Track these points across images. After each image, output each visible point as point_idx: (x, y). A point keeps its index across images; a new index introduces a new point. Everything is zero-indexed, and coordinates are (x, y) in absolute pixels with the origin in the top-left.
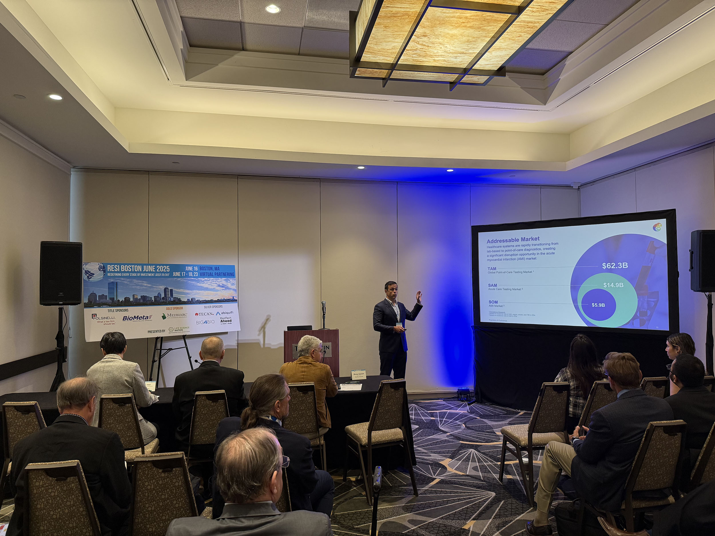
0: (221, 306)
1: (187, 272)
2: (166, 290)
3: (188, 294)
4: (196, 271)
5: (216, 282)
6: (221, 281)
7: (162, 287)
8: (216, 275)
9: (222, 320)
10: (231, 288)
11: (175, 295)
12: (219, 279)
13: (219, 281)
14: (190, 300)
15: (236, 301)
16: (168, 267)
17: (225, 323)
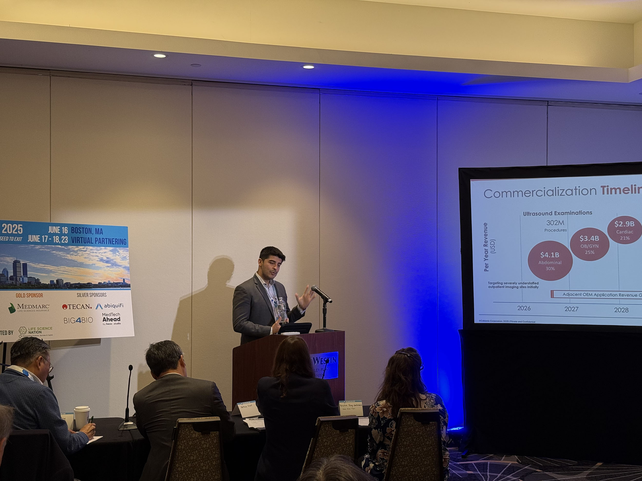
0: (103, 295)
1: (51, 235)
2: (15, 263)
3: (51, 271)
4: (65, 235)
5: (98, 254)
6: (105, 253)
7: (10, 260)
8: (97, 242)
9: (104, 318)
10: (120, 264)
11: (30, 274)
12: (101, 249)
13: (101, 251)
14: (55, 282)
15: (128, 286)
16: (20, 227)
17: (110, 322)
